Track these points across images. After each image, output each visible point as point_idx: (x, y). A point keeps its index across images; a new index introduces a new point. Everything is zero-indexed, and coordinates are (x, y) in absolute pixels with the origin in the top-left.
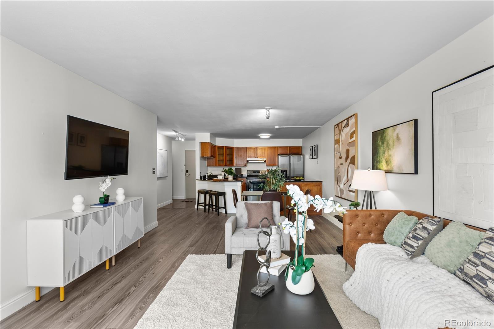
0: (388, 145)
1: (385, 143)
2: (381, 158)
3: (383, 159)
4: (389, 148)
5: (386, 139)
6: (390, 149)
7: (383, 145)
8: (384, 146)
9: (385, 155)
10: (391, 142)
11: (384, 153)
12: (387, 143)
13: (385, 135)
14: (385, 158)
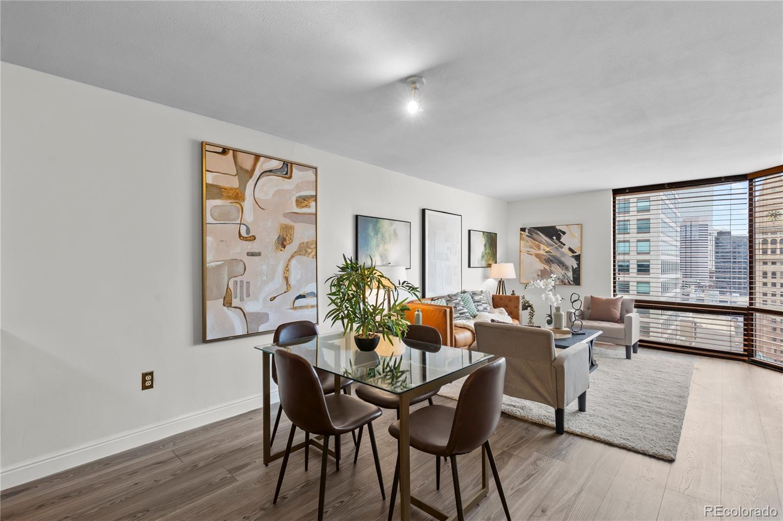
0: (383, 237)
1: (379, 236)
2: (374, 252)
3: (376, 252)
4: (384, 242)
5: (381, 230)
6: (386, 243)
7: (376, 237)
8: (378, 238)
9: (380, 249)
10: (387, 236)
11: (378, 246)
12: (382, 236)
13: (379, 225)
14: (380, 252)
